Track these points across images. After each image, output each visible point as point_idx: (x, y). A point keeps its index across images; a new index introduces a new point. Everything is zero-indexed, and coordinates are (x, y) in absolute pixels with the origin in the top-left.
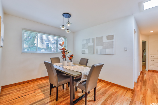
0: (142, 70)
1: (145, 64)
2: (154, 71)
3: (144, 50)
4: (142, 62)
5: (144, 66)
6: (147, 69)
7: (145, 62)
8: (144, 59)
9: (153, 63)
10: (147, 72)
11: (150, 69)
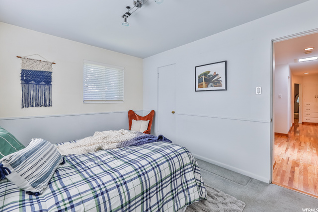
0: (293, 122)
1: (298, 116)
2: (309, 124)
3: (296, 94)
4: (294, 113)
5: (296, 118)
6: (300, 122)
7: (298, 112)
8: (296, 109)
9: (308, 113)
10: (300, 125)
11: (305, 121)
